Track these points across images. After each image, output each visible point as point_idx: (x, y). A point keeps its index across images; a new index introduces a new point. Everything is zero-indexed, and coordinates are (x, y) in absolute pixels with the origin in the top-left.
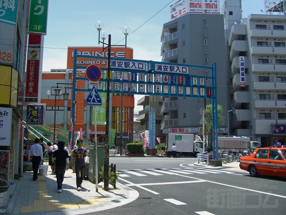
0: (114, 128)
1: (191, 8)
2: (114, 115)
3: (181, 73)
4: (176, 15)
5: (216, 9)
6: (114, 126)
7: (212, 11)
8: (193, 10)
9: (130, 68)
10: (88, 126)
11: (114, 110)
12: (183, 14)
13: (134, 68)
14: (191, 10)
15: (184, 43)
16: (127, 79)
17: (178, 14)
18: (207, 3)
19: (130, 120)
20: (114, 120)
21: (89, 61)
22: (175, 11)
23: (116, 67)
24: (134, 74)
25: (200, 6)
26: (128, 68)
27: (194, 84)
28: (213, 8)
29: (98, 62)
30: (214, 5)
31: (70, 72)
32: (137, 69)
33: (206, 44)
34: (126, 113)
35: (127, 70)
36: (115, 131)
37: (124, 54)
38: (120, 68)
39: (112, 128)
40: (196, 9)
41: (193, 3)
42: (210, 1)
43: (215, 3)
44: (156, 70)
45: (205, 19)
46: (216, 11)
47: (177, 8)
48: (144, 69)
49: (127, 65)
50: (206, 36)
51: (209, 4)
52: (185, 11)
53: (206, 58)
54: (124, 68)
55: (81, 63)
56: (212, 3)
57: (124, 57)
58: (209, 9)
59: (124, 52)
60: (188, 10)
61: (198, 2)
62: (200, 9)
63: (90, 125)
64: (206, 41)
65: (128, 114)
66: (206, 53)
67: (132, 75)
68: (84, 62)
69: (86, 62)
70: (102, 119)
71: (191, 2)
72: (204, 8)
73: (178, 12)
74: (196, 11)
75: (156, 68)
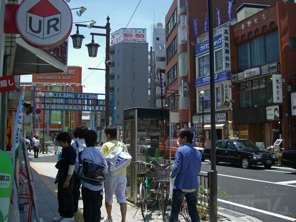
0: (67, 126)
1: (125, 38)
2: (67, 116)
3: (93, 98)
4: (115, 41)
5: (143, 38)
6: (67, 124)
7: (140, 39)
8: (126, 39)
9: (64, 97)
10: (48, 125)
11: (67, 112)
12: (119, 41)
13: (66, 97)
14: (124, 39)
15: (118, 63)
16: (62, 103)
17: (116, 41)
18: (136, 33)
19: (79, 120)
20: (67, 120)
21: (49, 77)
22: (114, 38)
23: (57, 96)
24: (66, 100)
25: (132, 36)
26: (63, 97)
27: (101, 104)
28: (141, 37)
29: (55, 78)
30: (142, 35)
31: (34, 85)
32: (68, 97)
33: (134, 65)
34: (76, 115)
35: (63, 98)
36: (67, 128)
37: (75, 72)
38: (59, 97)
39: (66, 126)
40: (128, 38)
41: (126, 34)
42: (139, 32)
43: (143, 34)
44: (79, 97)
45: (134, 46)
46: (143, 39)
47: (115, 36)
48: (72, 97)
49: (62, 95)
50: (134, 59)
51: (138, 34)
52: (120, 40)
53: (134, 75)
54: (61, 97)
55: (43, 78)
56: (140, 34)
57: (75, 73)
58: (138, 38)
59: (75, 70)
60: (122, 39)
61: (130, 33)
62: (131, 38)
63: (50, 124)
64: (134, 62)
65: (77, 116)
66: (134, 72)
67: (65, 101)
68: (45, 78)
69: (46, 78)
70: (58, 119)
71: (125, 33)
72: (134, 37)
73: (116, 39)
74: (128, 40)
75: (79, 96)
